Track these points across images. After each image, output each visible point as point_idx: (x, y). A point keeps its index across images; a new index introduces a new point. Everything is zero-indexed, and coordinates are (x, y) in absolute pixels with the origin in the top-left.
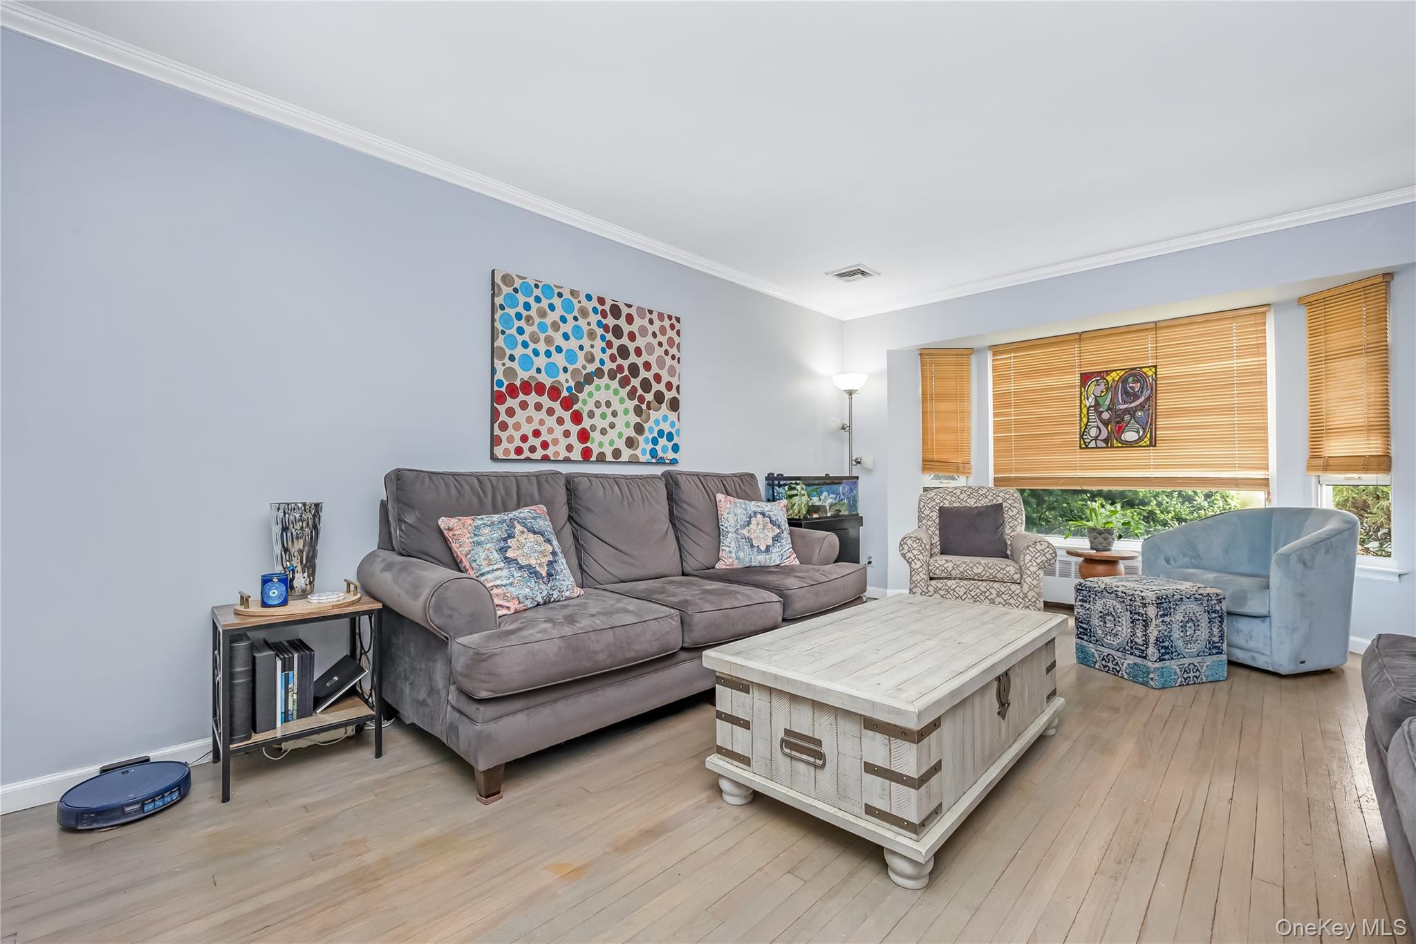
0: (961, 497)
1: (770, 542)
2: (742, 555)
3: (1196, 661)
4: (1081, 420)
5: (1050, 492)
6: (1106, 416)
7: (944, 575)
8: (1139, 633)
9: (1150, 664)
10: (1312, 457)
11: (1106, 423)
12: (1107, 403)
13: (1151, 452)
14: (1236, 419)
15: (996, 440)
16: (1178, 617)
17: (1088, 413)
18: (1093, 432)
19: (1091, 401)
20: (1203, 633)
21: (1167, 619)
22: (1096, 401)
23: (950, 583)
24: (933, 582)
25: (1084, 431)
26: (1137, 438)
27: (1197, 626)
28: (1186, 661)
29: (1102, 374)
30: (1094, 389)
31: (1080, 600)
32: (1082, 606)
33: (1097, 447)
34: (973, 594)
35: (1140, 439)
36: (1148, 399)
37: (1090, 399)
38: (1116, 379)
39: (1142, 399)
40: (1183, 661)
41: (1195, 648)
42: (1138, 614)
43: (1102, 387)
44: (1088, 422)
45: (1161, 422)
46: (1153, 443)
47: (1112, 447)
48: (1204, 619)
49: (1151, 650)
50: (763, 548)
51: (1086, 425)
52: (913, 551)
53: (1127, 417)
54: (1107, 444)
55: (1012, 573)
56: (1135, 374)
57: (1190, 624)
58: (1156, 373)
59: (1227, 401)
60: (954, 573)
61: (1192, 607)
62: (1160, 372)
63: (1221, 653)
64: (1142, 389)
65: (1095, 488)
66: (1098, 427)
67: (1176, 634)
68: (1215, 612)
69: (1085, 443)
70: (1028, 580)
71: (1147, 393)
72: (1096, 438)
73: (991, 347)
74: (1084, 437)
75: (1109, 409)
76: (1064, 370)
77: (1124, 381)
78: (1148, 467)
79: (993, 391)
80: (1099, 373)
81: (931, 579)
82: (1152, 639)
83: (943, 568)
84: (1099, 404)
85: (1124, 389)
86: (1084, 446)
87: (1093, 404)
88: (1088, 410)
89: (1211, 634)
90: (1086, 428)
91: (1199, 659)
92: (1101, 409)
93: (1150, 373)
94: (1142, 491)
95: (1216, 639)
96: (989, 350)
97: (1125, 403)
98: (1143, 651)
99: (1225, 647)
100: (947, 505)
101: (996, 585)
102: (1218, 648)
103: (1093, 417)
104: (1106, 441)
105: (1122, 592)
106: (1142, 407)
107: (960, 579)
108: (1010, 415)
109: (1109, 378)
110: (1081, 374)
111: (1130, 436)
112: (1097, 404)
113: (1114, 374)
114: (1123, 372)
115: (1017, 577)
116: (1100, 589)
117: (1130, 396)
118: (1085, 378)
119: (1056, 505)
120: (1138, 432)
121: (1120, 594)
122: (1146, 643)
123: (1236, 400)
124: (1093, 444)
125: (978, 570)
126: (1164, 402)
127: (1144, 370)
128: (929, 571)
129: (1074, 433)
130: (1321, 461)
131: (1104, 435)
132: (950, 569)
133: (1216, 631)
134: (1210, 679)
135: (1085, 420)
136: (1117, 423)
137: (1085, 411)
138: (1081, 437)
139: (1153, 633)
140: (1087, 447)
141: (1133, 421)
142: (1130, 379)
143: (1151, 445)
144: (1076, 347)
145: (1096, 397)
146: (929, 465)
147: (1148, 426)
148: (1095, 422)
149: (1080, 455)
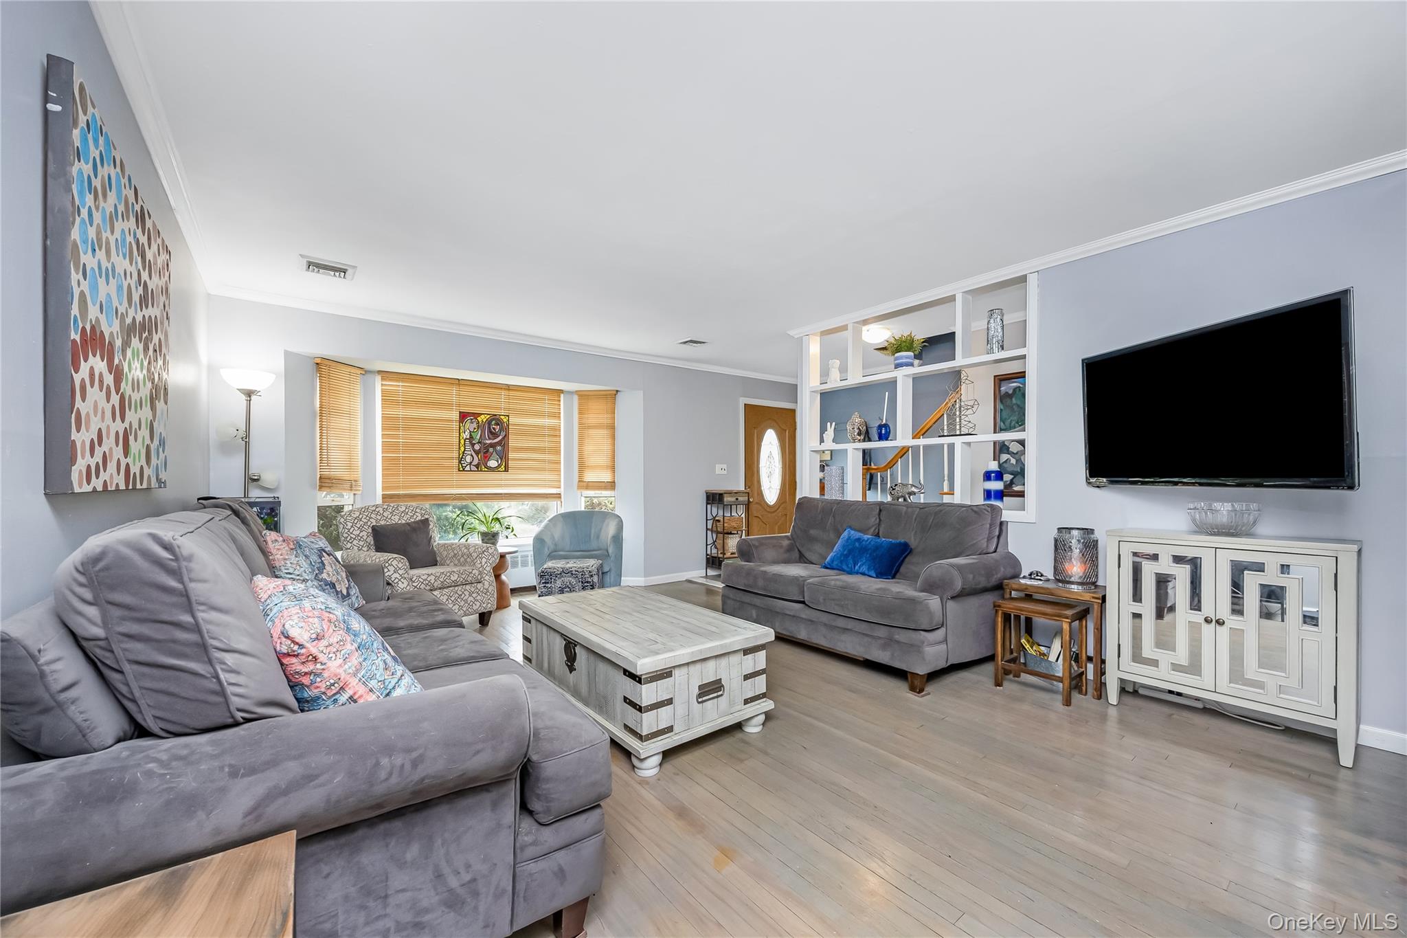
0: (385, 514)
1: (347, 584)
4: (459, 448)
6: (477, 447)
10: (579, 481)
11: (477, 453)
12: (478, 437)
13: (504, 475)
14: (546, 456)
15: (384, 461)
17: (465, 444)
18: (468, 459)
19: (466, 435)
22: (471, 435)
25: (462, 458)
26: (497, 465)
29: (476, 415)
30: (469, 425)
31: (543, 583)
32: (544, 586)
33: (471, 471)
34: (453, 599)
35: (499, 466)
36: (503, 438)
37: (466, 433)
38: (484, 420)
39: (500, 438)
42: (587, 582)
43: (475, 425)
44: (465, 450)
45: (511, 455)
46: (506, 470)
47: (481, 471)
50: (345, 592)
51: (463, 453)
52: (400, 572)
53: (491, 450)
54: (478, 468)
56: (495, 419)
58: (508, 420)
59: (542, 445)
62: (511, 420)
64: (501, 430)
66: (472, 455)
69: (462, 467)
70: (487, 578)
71: (503, 434)
72: (470, 464)
73: (379, 372)
74: (462, 462)
75: (479, 442)
76: (446, 405)
77: (489, 422)
78: (500, 486)
79: (383, 414)
80: (473, 414)
83: (427, 582)
84: (472, 438)
85: (489, 428)
86: (461, 469)
87: (468, 437)
88: (465, 441)
90: (463, 455)
92: (474, 442)
93: (505, 420)
96: (379, 374)
97: (490, 439)
100: (375, 524)
101: (468, 587)
103: (468, 447)
104: (477, 466)
105: (576, 571)
106: (499, 443)
107: (440, 589)
108: (397, 436)
109: (479, 419)
110: (460, 412)
111: (492, 463)
112: (471, 437)
113: (483, 416)
114: (489, 416)
115: (479, 577)
116: (559, 572)
117: (494, 435)
118: (463, 416)
120: (497, 461)
121: (574, 572)
124: (468, 468)
126: (513, 442)
127: (502, 417)
129: (454, 458)
130: (583, 484)
131: (476, 462)
132: (432, 582)
135: (462, 449)
136: (485, 453)
137: (462, 442)
138: (460, 462)
140: (463, 470)
141: (494, 453)
142: (493, 422)
143: (505, 471)
144: (454, 390)
145: (470, 432)
146: (325, 483)
147: (504, 457)
148: (469, 451)
149: (457, 476)
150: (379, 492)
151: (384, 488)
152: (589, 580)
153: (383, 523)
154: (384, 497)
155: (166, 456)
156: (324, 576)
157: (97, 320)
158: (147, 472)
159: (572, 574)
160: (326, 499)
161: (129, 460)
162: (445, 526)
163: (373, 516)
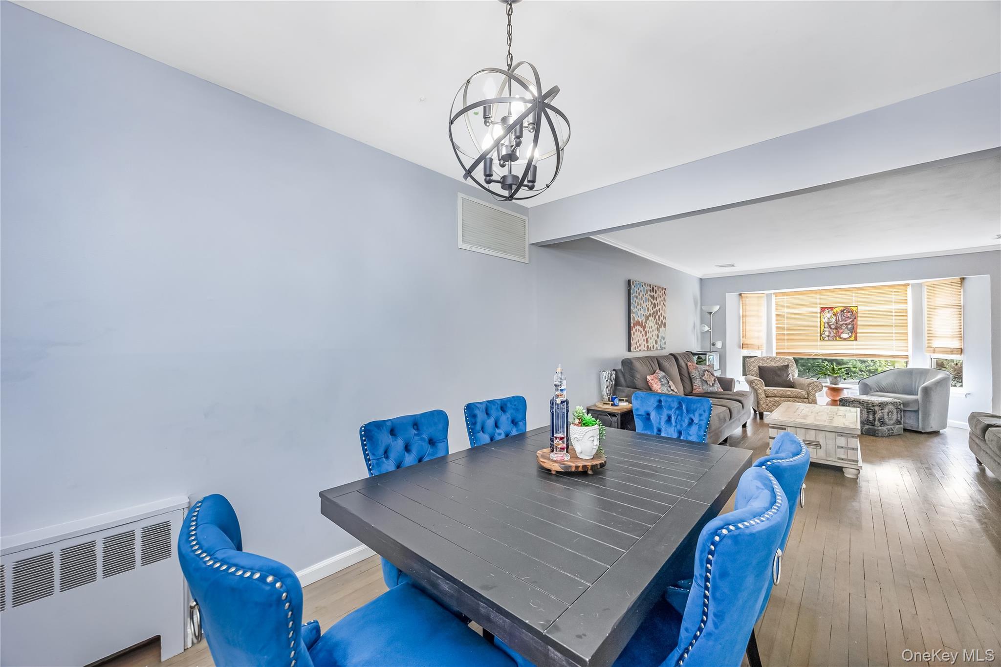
0: (767, 361)
1: (713, 382)
2: (704, 387)
3: (892, 427)
4: (821, 328)
5: (802, 359)
6: (833, 326)
7: (773, 395)
8: (871, 417)
9: (876, 428)
10: (928, 347)
11: (833, 330)
12: (834, 321)
13: (854, 343)
14: (894, 330)
15: (777, 335)
16: (886, 410)
18: (827, 333)
20: (895, 417)
21: (882, 411)
22: (828, 320)
23: (776, 398)
24: (768, 398)
25: (823, 333)
26: (848, 336)
27: (892, 414)
28: (889, 427)
30: (827, 315)
31: (842, 405)
33: (829, 340)
35: (850, 337)
36: (853, 320)
37: (825, 319)
38: (839, 311)
39: (851, 320)
40: (888, 427)
41: (892, 422)
42: (871, 409)
43: (831, 314)
45: (859, 330)
46: (856, 339)
47: (836, 340)
48: (895, 412)
49: (877, 422)
50: (711, 385)
52: (758, 386)
53: (843, 327)
54: (834, 339)
55: (804, 394)
56: (846, 310)
57: (890, 413)
58: (857, 309)
59: (890, 322)
60: (777, 395)
61: (891, 407)
62: (859, 309)
63: (901, 424)
64: (850, 315)
65: (824, 358)
66: (829, 331)
67: (886, 417)
68: (899, 409)
70: (811, 397)
71: (853, 317)
72: (828, 336)
73: (774, 293)
74: (823, 335)
75: (834, 323)
76: (814, 305)
77: (842, 311)
78: (852, 349)
79: (776, 313)
80: (830, 308)
81: (767, 397)
82: (877, 419)
84: (830, 321)
85: (842, 315)
86: (822, 339)
87: (826, 321)
89: (898, 417)
90: (823, 331)
91: (893, 426)
92: (831, 324)
93: (854, 309)
94: (845, 359)
95: (899, 419)
97: (843, 321)
98: (873, 423)
99: (902, 422)
100: (761, 365)
101: (797, 399)
102: (900, 422)
103: (827, 327)
104: (833, 337)
106: (850, 323)
107: (780, 397)
108: (784, 323)
109: (835, 310)
110: (821, 307)
111: (844, 336)
113: (837, 309)
114: (842, 308)
115: (806, 396)
117: (846, 318)
118: (823, 309)
119: (805, 364)
120: (848, 334)
122: (874, 420)
123: (894, 322)
124: (827, 338)
125: (789, 393)
126: (860, 321)
127: (852, 307)
128: (765, 394)
129: (817, 333)
130: (932, 349)
131: (832, 334)
133: (899, 415)
134: (897, 434)
135: (823, 328)
136: (838, 330)
137: (823, 324)
138: (821, 335)
139: (878, 416)
140: (824, 340)
141: (846, 329)
143: (854, 340)
144: (818, 296)
145: (828, 318)
146: (743, 346)
147: (853, 330)
148: (827, 329)
149: (820, 343)
150: (774, 351)
151: (777, 349)
152: (872, 408)
153: (765, 365)
154: (778, 353)
155: (665, 342)
156: (703, 378)
157: (638, 320)
158: (655, 346)
159: (860, 403)
160: (746, 352)
161: (649, 344)
162: (817, 370)
163: (761, 361)
